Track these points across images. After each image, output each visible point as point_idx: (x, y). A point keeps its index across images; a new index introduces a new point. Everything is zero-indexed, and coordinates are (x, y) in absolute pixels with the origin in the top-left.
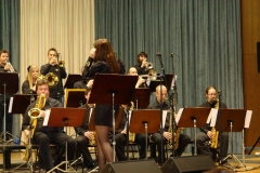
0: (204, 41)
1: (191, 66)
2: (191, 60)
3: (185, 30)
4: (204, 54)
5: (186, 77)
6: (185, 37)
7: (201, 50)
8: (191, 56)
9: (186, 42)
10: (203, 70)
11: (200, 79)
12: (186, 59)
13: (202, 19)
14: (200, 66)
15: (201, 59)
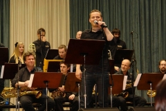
0: (158, 25)
1: (148, 45)
2: (148, 40)
3: (143, 16)
4: (158, 35)
5: (144, 54)
6: (143, 22)
7: (156, 32)
8: (148, 37)
9: (143, 26)
10: (158, 48)
11: (155, 55)
12: (143, 40)
13: (156, 7)
14: (155, 45)
15: (155, 39)
